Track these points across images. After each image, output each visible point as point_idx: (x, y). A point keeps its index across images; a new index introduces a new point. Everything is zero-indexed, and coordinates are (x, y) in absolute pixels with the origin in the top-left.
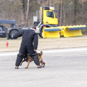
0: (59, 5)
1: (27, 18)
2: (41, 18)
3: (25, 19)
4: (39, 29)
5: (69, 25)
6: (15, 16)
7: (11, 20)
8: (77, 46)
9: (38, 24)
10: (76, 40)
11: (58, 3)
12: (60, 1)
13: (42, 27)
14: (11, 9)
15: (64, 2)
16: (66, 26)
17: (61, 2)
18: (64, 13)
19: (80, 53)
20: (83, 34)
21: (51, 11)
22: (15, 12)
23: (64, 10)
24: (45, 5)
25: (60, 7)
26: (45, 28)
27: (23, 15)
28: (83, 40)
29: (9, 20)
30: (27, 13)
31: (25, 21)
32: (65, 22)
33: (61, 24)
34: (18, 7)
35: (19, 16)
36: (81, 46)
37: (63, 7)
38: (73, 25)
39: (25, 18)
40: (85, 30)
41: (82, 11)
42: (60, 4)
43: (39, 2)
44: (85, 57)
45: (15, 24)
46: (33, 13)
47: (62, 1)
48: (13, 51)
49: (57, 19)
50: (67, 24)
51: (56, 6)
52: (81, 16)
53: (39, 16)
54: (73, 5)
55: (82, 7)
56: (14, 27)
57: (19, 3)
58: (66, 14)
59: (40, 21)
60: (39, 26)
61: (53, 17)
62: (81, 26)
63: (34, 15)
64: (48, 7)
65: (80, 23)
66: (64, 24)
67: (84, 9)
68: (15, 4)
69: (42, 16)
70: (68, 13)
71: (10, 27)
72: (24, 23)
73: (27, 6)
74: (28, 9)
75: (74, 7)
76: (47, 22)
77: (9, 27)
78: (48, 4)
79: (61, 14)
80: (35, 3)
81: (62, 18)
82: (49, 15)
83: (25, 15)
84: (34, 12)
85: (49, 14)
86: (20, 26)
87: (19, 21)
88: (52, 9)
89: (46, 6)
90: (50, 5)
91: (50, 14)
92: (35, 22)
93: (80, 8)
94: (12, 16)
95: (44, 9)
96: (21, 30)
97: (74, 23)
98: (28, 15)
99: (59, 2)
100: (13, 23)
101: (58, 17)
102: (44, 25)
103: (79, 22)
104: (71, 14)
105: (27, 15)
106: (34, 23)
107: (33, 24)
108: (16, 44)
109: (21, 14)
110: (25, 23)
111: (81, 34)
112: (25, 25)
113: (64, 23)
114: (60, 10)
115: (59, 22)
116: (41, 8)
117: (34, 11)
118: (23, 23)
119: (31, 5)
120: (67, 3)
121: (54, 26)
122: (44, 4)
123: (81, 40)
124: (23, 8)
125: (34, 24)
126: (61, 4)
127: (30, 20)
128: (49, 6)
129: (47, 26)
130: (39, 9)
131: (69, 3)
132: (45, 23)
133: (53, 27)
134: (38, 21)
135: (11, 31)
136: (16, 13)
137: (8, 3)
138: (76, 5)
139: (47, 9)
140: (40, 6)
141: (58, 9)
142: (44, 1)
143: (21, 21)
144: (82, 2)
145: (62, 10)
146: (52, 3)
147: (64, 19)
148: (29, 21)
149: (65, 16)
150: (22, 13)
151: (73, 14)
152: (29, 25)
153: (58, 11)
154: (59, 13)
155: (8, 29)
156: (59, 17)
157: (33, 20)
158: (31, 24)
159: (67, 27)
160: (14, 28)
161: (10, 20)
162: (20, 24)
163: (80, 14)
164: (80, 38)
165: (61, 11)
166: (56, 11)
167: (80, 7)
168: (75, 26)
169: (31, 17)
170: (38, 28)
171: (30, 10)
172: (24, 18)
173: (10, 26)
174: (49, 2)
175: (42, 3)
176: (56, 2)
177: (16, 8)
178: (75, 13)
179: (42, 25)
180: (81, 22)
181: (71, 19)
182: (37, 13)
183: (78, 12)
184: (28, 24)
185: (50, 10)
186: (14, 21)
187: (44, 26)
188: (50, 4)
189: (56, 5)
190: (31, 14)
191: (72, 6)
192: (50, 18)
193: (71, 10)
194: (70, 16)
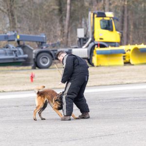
0: (122, 8)
1: (66, 31)
2: (90, 30)
3: (64, 33)
4: (88, 51)
5: (140, 43)
6: (46, 28)
7: (39, 36)
9: (85, 42)
11: (119, 5)
12: (123, 2)
13: (93, 48)
14: (39, 15)
15: (131, 4)
16: (135, 45)
17: (126, 3)
18: (131, 23)
21: (108, 19)
22: (46, 22)
23: (130, 17)
24: (98, 9)
25: (123, 12)
27: (59, 26)
29: (34, 35)
30: (66, 23)
31: (63, 36)
32: (132, 38)
33: (125, 42)
34: (50, 12)
35: (52, 28)
37: (129, 12)
39: (62, 31)
42: (124, 7)
43: (87, 4)
45: (45, 42)
46: (77, 23)
47: (128, 2)
49: (118, 32)
50: (137, 41)
51: (117, 10)
53: (88, 29)
57: (51, 5)
58: (135, 25)
59: (89, 36)
60: (86, 45)
61: (111, 30)
63: (79, 26)
64: (103, 11)
66: (131, 42)
68: (45, 7)
69: (93, 28)
70: (137, 23)
71: (37, 48)
72: (62, 40)
73: (66, 10)
74: (68, 15)
76: (101, 39)
77: (35, 48)
78: (102, 7)
79: (125, 24)
80: (79, 5)
81: (128, 30)
82: (105, 26)
83: (63, 27)
84: (79, 21)
85: (105, 24)
86: (54, 46)
87: (52, 37)
88: (109, 15)
89: (100, 11)
90: (106, 9)
91: (107, 24)
92: (80, 39)
94: (40, 29)
95: (96, 16)
96: (55, 52)
98: (69, 26)
99: (121, 4)
100: (42, 41)
101: (120, 29)
102: (96, 43)
104: (142, 24)
105: (66, 27)
106: (78, 39)
107: (76, 42)
108: (47, 77)
109: (56, 25)
110: (63, 40)
112: (63, 44)
113: (131, 39)
114: (123, 17)
115: (122, 37)
116: (91, 14)
118: (59, 40)
119: (72, 8)
120: (135, 5)
121: (114, 44)
122: (96, 8)
124: (58, 15)
125: (78, 41)
126: (125, 6)
127: (72, 36)
128: (105, 11)
129: (102, 46)
130: (88, 16)
131: (140, 5)
132: (97, 40)
133: (112, 46)
134: (85, 36)
135: (38, 54)
136: (47, 23)
137: (33, 6)
139: (102, 15)
140: (88, 10)
141: (120, 15)
142: (96, 3)
143: (55, 37)
146: (110, 4)
147: (131, 33)
148: (69, 36)
149: (132, 27)
150: (57, 23)
152: (70, 43)
153: (120, 19)
154: (123, 22)
155: (34, 51)
156: (122, 29)
157: (77, 35)
158: (73, 42)
159: (136, 46)
160: (43, 49)
161: (37, 36)
162: (55, 42)
165: (125, 19)
166: (117, 20)
169: (73, 29)
170: (86, 49)
171: (71, 17)
172: (61, 31)
173: (37, 46)
174: (104, 3)
175: (93, 6)
176: (116, 3)
177: (46, 13)
179: (92, 44)
181: (143, 33)
182: (83, 22)
184: (67, 42)
185: (105, 17)
186: (44, 36)
187: (96, 46)
188: (107, 7)
189: (116, 8)
190: (74, 24)
191: (145, 10)
192: (107, 31)
193: (143, 17)
194: (141, 27)
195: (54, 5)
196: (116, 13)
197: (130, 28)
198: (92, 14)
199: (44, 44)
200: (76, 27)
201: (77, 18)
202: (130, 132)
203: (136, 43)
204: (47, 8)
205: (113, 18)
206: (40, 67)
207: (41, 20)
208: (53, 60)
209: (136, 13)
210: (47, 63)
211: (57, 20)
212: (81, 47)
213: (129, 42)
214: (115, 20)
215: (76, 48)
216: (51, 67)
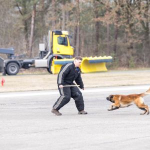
1: (30, 45)
2: (49, 45)
4: (48, 62)
5: (89, 56)
6: (14, 42)
7: (9, 49)
8: (100, 85)
9: (45, 54)
10: (98, 77)
11: (73, 25)
12: (76, 23)
13: (52, 59)
14: (9, 33)
15: (82, 25)
17: (78, 24)
18: (82, 40)
20: (108, 68)
21: (64, 36)
22: (14, 38)
23: (82, 35)
24: (56, 29)
25: (76, 31)
26: (55, 60)
27: (25, 42)
28: (108, 77)
29: (5, 49)
30: (30, 39)
31: (28, 50)
34: (18, 30)
35: (19, 43)
36: (104, 85)
37: (81, 31)
38: (95, 56)
40: (111, 63)
41: (107, 37)
42: (76, 27)
43: (47, 24)
45: (14, 54)
46: (39, 39)
47: (80, 23)
48: (11, 92)
49: (72, 47)
50: (87, 54)
51: (71, 29)
52: (106, 43)
54: (95, 28)
55: (106, 32)
57: (19, 25)
58: (85, 41)
59: (49, 50)
60: (46, 57)
61: (67, 45)
62: (105, 58)
63: (41, 41)
64: (60, 30)
65: (104, 53)
67: (109, 34)
68: (13, 26)
69: (52, 43)
70: (87, 40)
71: (7, 59)
73: (31, 29)
74: (32, 33)
75: (95, 31)
76: (58, 52)
77: (5, 59)
78: (60, 26)
79: (78, 41)
80: (41, 25)
81: (80, 46)
82: (62, 42)
83: (28, 42)
85: (62, 40)
86: (20, 57)
87: (19, 50)
88: (65, 33)
89: (57, 30)
92: (41, 52)
93: (103, 32)
94: (10, 43)
95: (54, 33)
96: (22, 62)
97: (96, 53)
98: (33, 42)
100: (11, 53)
101: (74, 44)
102: (54, 55)
103: (102, 53)
104: (91, 40)
105: (30, 42)
106: (40, 52)
107: (38, 54)
108: (15, 82)
109: (22, 40)
110: (28, 52)
111: (105, 69)
112: (28, 55)
113: (82, 53)
114: (76, 35)
115: (75, 51)
116: (50, 32)
117: (40, 36)
118: (25, 53)
119: (36, 27)
120: (86, 26)
121: (68, 57)
122: (55, 27)
123: (105, 77)
124: (25, 32)
125: (40, 54)
126: (78, 26)
127: (35, 49)
129: (59, 58)
130: (48, 34)
131: (89, 26)
132: (55, 53)
133: (67, 58)
134: (46, 49)
135: (8, 64)
136: (16, 39)
137: (4, 25)
138: (98, 28)
139: (59, 33)
140: (48, 29)
141: (73, 33)
142: (54, 23)
143: (22, 50)
144: (106, 24)
145: (80, 35)
146: (66, 25)
147: (82, 48)
148: (33, 50)
149: (83, 43)
151: (95, 40)
152: (33, 55)
153: (73, 37)
154: (76, 39)
155: (5, 61)
156: (75, 45)
157: (39, 48)
158: (36, 54)
159: (86, 58)
160: (12, 60)
161: (7, 49)
162: (21, 54)
163: (104, 40)
164: (103, 74)
165: (78, 37)
166: (71, 37)
168: (98, 57)
169: (36, 45)
170: (46, 60)
171: (34, 34)
172: (27, 45)
173: (7, 57)
174: (61, 24)
175: (52, 26)
176: (70, 24)
177: (15, 31)
178: (98, 40)
179: (51, 56)
180: (106, 52)
181: (92, 48)
182: (44, 39)
183: (101, 38)
184: (31, 54)
185: (62, 34)
186: (13, 49)
187: (54, 58)
188: (63, 27)
190: (36, 40)
191: (93, 30)
192: (63, 46)
193: (92, 35)
194: (91, 43)
195: (21, 25)
196: (70, 31)
197: (81, 43)
199: (12, 56)
200: (38, 42)
203: (86, 56)
204: (15, 27)
205: (68, 36)
206: (9, 74)
207: (11, 36)
208: (20, 68)
210: (14, 71)
211: (23, 36)
212: (42, 58)
215: (38, 59)
216: (18, 74)
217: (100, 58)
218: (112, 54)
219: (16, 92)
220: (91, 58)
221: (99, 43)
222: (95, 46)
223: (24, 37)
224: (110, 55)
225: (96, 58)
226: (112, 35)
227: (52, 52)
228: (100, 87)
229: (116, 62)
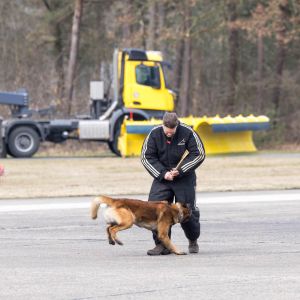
0: (180, 44)
1: (68, 85)
2: (115, 86)
3: (64, 88)
4: (110, 126)
5: (211, 114)
6: (29, 76)
7: (15, 93)
8: (238, 186)
9: (105, 108)
10: (235, 165)
11: (174, 37)
12: (182, 33)
13: (120, 120)
14: (17, 54)
15: (197, 37)
16: (202, 117)
17: (188, 35)
18: (196, 74)
19: (244, 210)
20: (257, 146)
21: (151, 64)
22: (30, 66)
23: (195, 62)
24: (132, 45)
25: (182, 52)
26: (129, 123)
27: (55, 76)
28: (257, 166)
29: (6, 92)
30: (69, 70)
31: (63, 96)
32: (198, 104)
33: (183, 111)
34: (38, 47)
35: (41, 78)
36: (249, 187)
37: (194, 53)
38: (226, 116)
39: (61, 85)
40: (265, 133)
41: (256, 69)
42: (183, 42)
43: (110, 34)
44: (262, 223)
45: (27, 107)
46: (91, 69)
47: (191, 32)
48: (17, 198)
49: (170, 92)
50: (206, 110)
51: (169, 48)
52: (255, 84)
53: (111, 82)
54: (228, 46)
55: (256, 55)
56: (25, 116)
57: (41, 34)
58: (203, 78)
59: (113, 96)
60: (107, 114)
61: (157, 86)
62: (251, 119)
63: (94, 76)
64: (141, 49)
65: (250, 107)
66: (195, 112)
67: (263, 61)
68: (27, 37)
69: (122, 81)
70: (208, 75)
71: (9, 116)
72: (59, 102)
73: (70, 45)
74: (73, 54)
75: (229, 53)
76: (136, 103)
77: (5, 117)
78: (141, 40)
79: (185, 76)
80: (96, 35)
81: (189, 88)
82: (145, 79)
83: (63, 77)
84: (94, 66)
85: (145, 75)
86: (43, 113)
87: (40, 95)
88: (154, 56)
89: (136, 49)
90: (148, 46)
91: (149, 74)
92: (95, 102)
93: (249, 57)
94: (18, 79)
95: (127, 57)
96: (46, 126)
97: (230, 107)
98: (74, 76)
99: (178, 35)
100: (21, 103)
101: (175, 85)
102: (126, 110)
103: (245, 106)
104: (218, 76)
105: (69, 77)
106: (91, 102)
107: (88, 108)
108: (28, 173)
109: (49, 74)
110: (62, 102)
111: (250, 146)
112: (61, 110)
113: (195, 106)
114: (181, 62)
115: (177, 102)
116: (117, 54)
117: (92, 63)
118: (54, 103)
119: (82, 41)
120: (205, 39)
121: (161, 115)
122: (129, 42)
123: (252, 166)
124: (54, 53)
125: (91, 106)
126: (186, 40)
127: (80, 94)
128: (145, 49)
129: (137, 117)
130: (111, 58)
131: (214, 40)
132: (129, 105)
133: (157, 118)
134: (105, 96)
135: (12, 130)
136: (33, 68)
137: (5, 35)
138: (237, 45)
139: (139, 56)
140: (112, 46)
141: (174, 58)
142: (129, 32)
143: (47, 96)
144: (256, 36)
145: (190, 61)
146: (156, 36)
147: (196, 95)
148: (74, 98)
149: (198, 82)
150: (51, 68)
151: (228, 76)
152: (75, 109)
153: (175, 66)
154: (180, 72)
155: (4, 123)
156: (178, 86)
157: (89, 93)
158: (81, 107)
159: (205, 119)
160: (22, 120)
161: (10, 93)
162: (46, 107)
163: (250, 76)
164: (246, 160)
165: (186, 66)
166: (169, 67)
167: (251, 54)
168: (233, 116)
169: (82, 84)
170: (107, 123)
171: (78, 58)
172: (59, 86)
173: (10, 113)
174: (145, 33)
175: (122, 37)
176: (168, 35)
177: (31, 50)
178: (234, 75)
179: (119, 113)
180: (253, 105)
181: (220, 95)
182: (102, 70)
183: (243, 69)
184: (70, 107)
185: (146, 60)
186: (25, 94)
187: (126, 117)
188: (150, 41)
189: (168, 44)
190: (83, 73)
191: (224, 49)
192: (148, 89)
193: (220, 62)
194: (217, 83)
195: (46, 34)
196: (167, 53)
197: (194, 83)
198: (121, 54)
199: (24, 110)
200: (88, 79)
201: (91, 61)
202: (186, 287)
203: (205, 114)
204: (31, 40)
205: (162, 64)
206: (15, 155)
207: (20, 62)
208: (41, 140)
209: (207, 54)
210: (28, 147)
211: (51, 63)
212: (96, 118)
213: (190, 111)
214: (165, 68)
215: (87, 119)
216: (36, 155)
217: (240, 119)
218: (268, 111)
219: (30, 198)
220: (216, 120)
221: (236, 83)
222: (227, 89)
223: (53, 65)
224: (263, 114)
225: (229, 120)
226: (269, 64)
227: (121, 104)
228: (236, 191)
229: (279, 131)
